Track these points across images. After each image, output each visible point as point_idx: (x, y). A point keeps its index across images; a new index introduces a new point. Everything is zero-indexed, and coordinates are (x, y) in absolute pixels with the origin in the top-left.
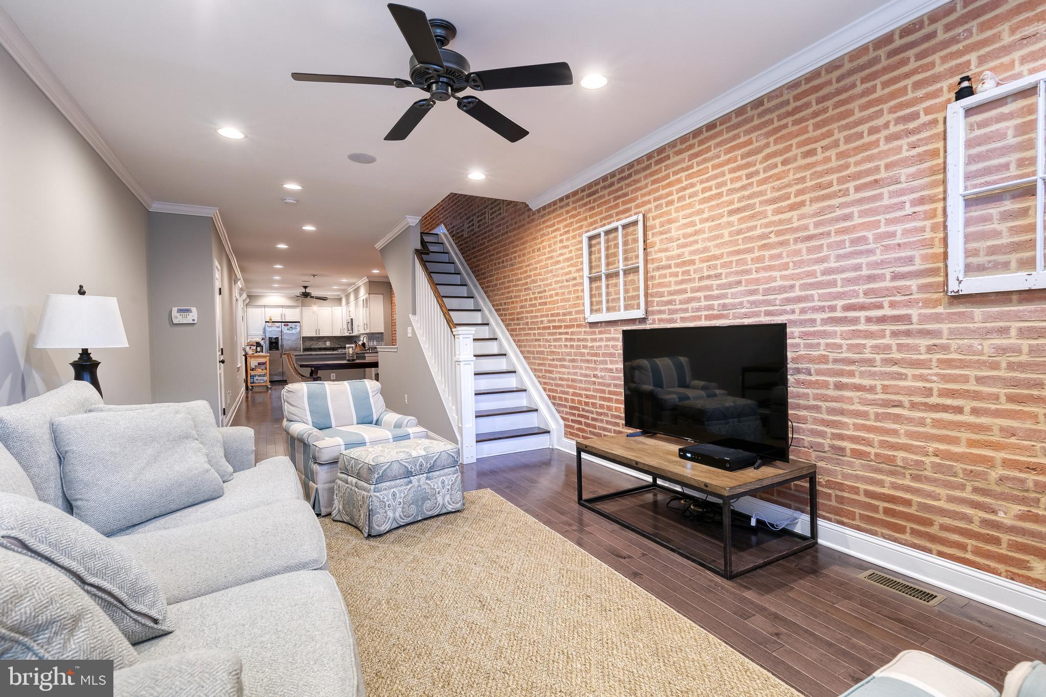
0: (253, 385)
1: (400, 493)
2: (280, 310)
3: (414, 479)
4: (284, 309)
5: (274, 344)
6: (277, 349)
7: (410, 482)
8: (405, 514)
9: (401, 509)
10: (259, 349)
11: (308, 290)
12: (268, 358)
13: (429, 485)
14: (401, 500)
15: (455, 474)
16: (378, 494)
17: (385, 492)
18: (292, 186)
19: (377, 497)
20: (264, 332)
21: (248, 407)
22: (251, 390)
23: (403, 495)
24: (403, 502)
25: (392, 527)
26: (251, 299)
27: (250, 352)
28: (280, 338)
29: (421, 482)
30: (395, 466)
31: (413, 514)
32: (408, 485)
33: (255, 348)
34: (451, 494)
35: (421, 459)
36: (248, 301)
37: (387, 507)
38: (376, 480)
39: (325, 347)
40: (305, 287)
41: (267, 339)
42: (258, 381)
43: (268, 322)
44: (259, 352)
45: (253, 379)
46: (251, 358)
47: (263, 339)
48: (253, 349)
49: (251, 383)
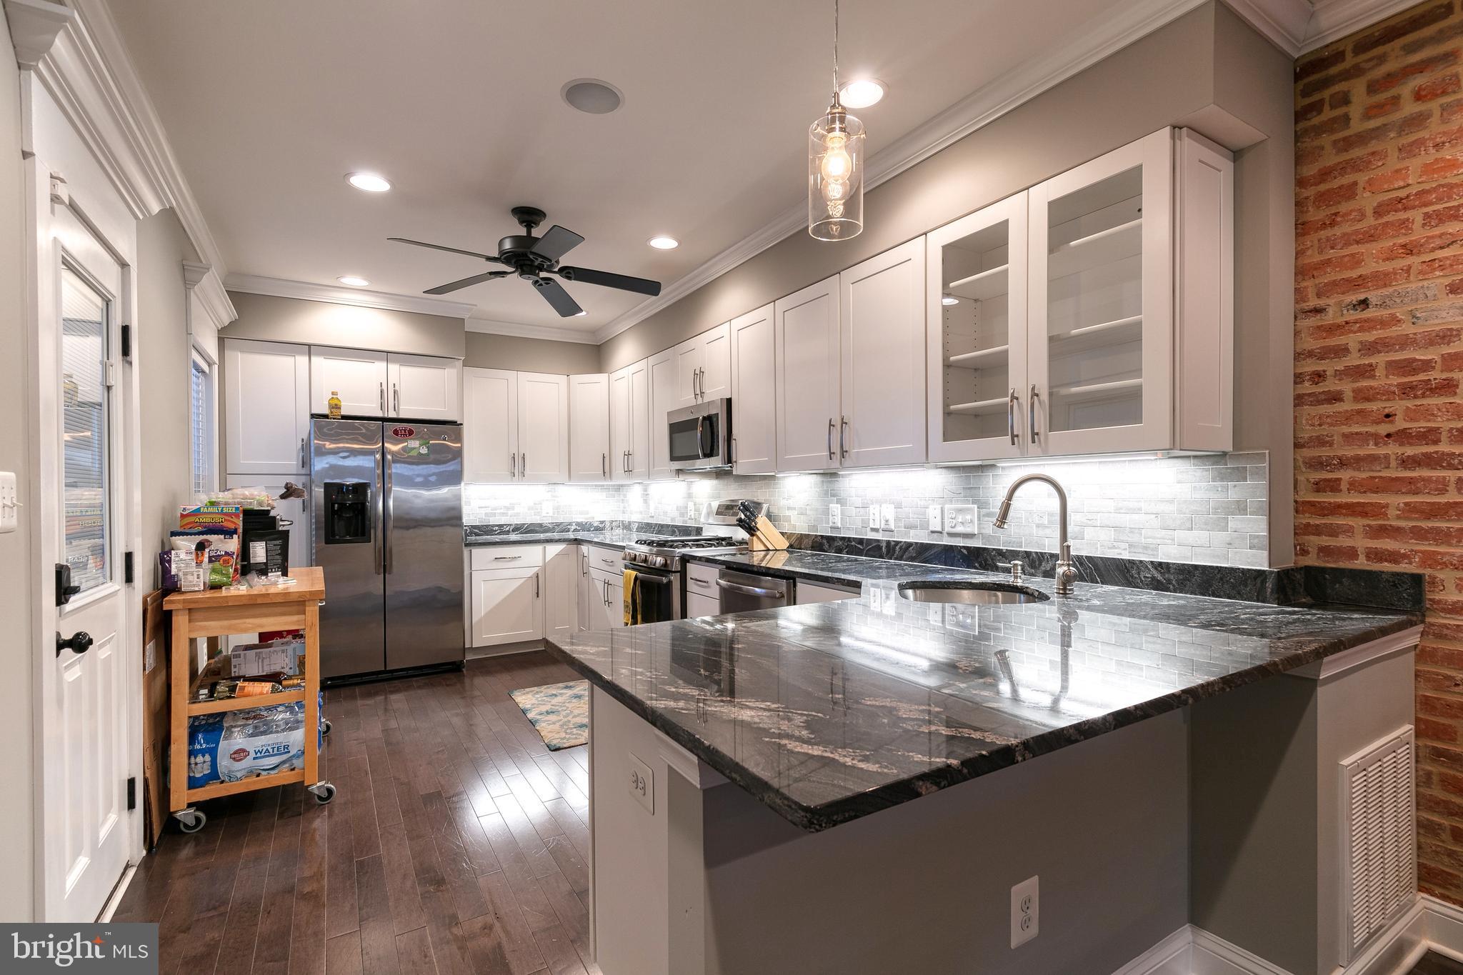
0: (202, 793)
4: (394, 368)
6: (362, 532)
10: (259, 552)
12: (313, 612)
20: (304, 459)
22: (193, 825)
27: (194, 576)
28: (375, 489)
33: (233, 545)
36: (234, 318)
41: (319, 492)
42: (247, 763)
43: (326, 416)
44: (263, 570)
45: (213, 752)
46: (196, 615)
47: (289, 492)
48: (218, 558)
49: (193, 783)
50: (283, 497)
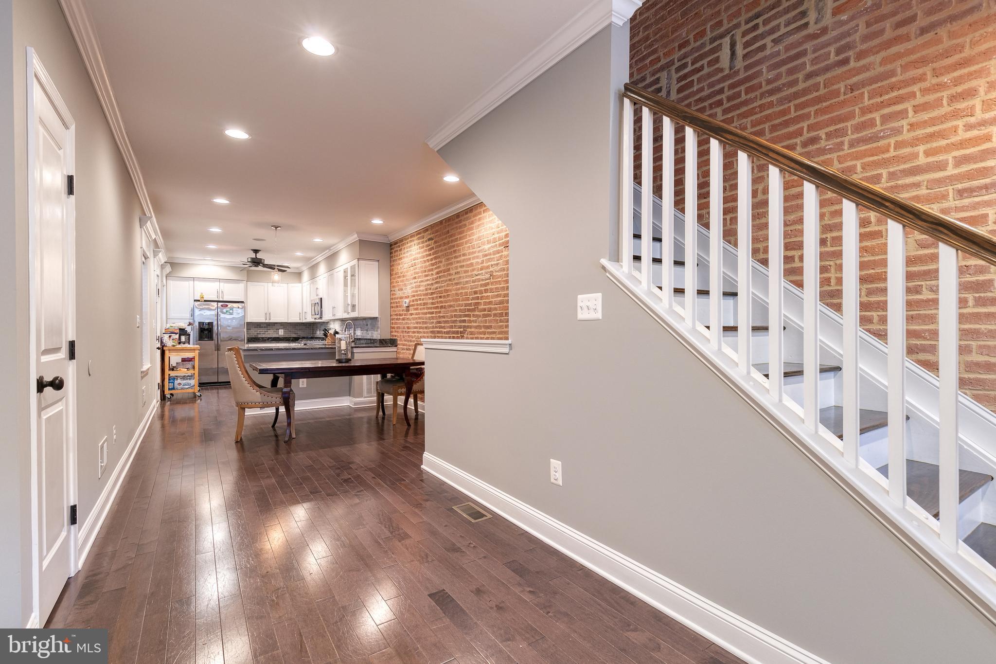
0: (171, 392)
2: (215, 285)
4: (222, 284)
5: (206, 332)
6: (210, 338)
10: (183, 338)
11: (259, 256)
12: (197, 352)
20: (193, 315)
21: (163, 426)
22: (170, 399)
26: (173, 267)
27: (169, 343)
28: (215, 323)
33: (177, 336)
36: (168, 269)
39: (277, 336)
40: (256, 251)
41: (197, 324)
42: (181, 386)
43: (199, 301)
44: (184, 343)
45: (173, 383)
46: (170, 351)
47: (190, 324)
48: (174, 339)
49: (169, 389)
50: (188, 325)
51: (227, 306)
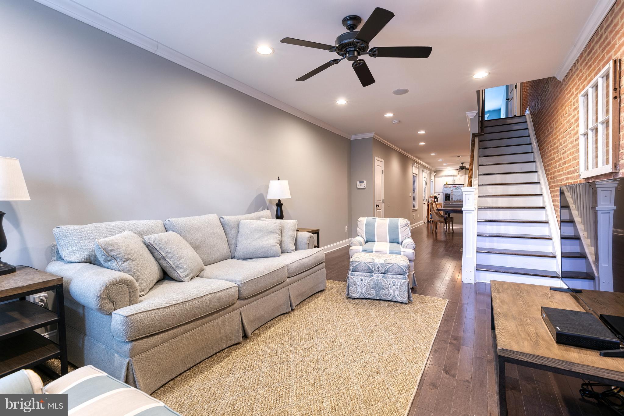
1: (365, 280)
2: (452, 178)
3: (375, 275)
4: (455, 177)
5: (448, 197)
6: (449, 200)
7: (372, 276)
8: (368, 292)
9: (365, 289)
10: (435, 200)
11: (463, 165)
13: (384, 281)
14: (366, 284)
15: (403, 279)
16: (352, 277)
17: (356, 277)
18: (389, 115)
19: (352, 278)
22: (430, 222)
23: (367, 282)
24: (367, 286)
25: (360, 297)
26: (437, 172)
29: (379, 278)
30: (363, 265)
31: (373, 294)
32: (370, 277)
34: (400, 291)
35: (379, 265)
36: (435, 174)
37: (357, 285)
38: (352, 269)
41: (443, 194)
43: (446, 185)
47: (439, 194)
51: (456, 186)
